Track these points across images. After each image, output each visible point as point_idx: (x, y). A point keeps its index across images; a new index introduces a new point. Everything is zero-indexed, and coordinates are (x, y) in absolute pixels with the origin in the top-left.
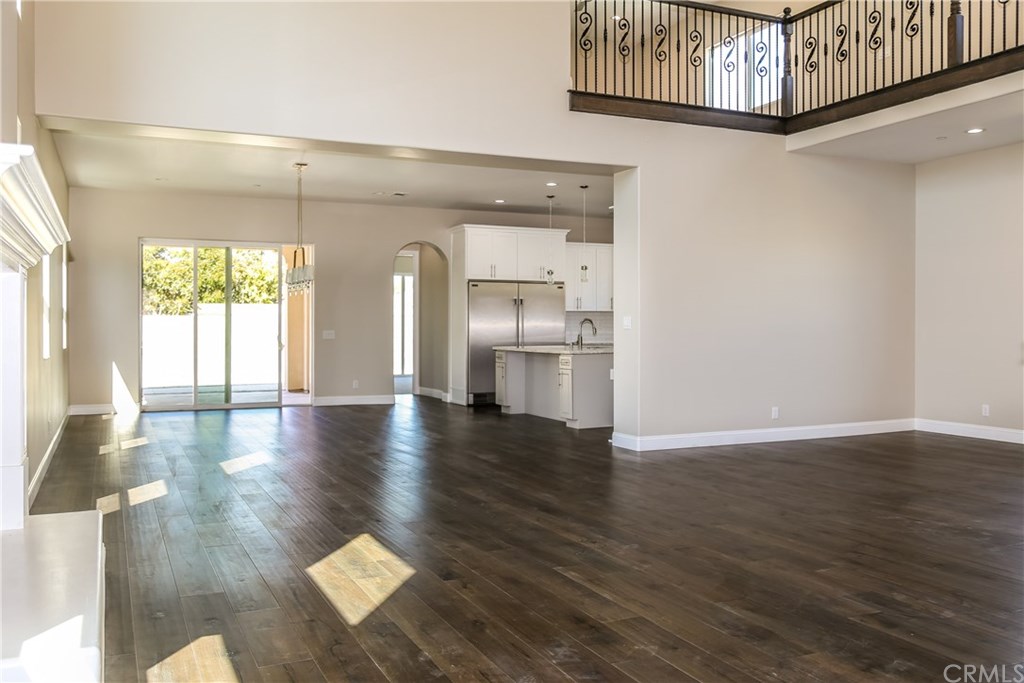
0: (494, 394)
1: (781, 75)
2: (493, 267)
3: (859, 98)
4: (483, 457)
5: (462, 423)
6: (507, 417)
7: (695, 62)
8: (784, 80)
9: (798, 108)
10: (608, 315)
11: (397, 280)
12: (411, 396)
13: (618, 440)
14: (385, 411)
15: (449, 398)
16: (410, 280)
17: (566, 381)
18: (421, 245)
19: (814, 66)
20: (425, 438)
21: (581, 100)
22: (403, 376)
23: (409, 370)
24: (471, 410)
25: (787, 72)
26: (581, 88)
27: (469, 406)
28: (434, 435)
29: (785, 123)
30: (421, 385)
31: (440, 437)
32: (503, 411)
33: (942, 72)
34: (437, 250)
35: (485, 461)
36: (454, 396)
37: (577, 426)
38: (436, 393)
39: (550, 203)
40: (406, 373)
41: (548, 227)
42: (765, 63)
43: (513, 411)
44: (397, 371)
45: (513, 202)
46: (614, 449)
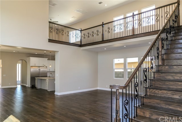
0: (35, 85)
1: (80, 38)
2: (35, 64)
3: (91, 43)
4: (34, 98)
5: (29, 91)
6: (37, 89)
7: (68, 36)
8: (81, 39)
9: (83, 44)
10: (54, 72)
11: (18, 64)
12: (20, 85)
13: (56, 93)
14: (15, 89)
15: (27, 86)
16: (20, 65)
17: (47, 83)
18: (22, 60)
19: (85, 38)
20: (23, 94)
21: (50, 41)
22: (18, 81)
23: (20, 80)
24: (31, 88)
25: (81, 38)
26: (50, 39)
27: (31, 87)
28: (25, 94)
29: (81, 45)
30: (22, 83)
31: (26, 94)
32: (37, 88)
33: (101, 41)
34: (25, 61)
35: (34, 99)
36: (28, 85)
37: (49, 91)
38: (25, 85)
39: (45, 54)
40: (19, 80)
41: (44, 58)
42: (78, 36)
43: (38, 88)
44: (17, 80)
45: (39, 54)
46: (55, 95)
